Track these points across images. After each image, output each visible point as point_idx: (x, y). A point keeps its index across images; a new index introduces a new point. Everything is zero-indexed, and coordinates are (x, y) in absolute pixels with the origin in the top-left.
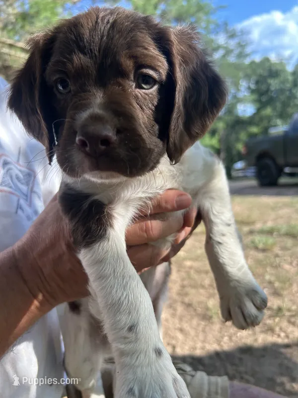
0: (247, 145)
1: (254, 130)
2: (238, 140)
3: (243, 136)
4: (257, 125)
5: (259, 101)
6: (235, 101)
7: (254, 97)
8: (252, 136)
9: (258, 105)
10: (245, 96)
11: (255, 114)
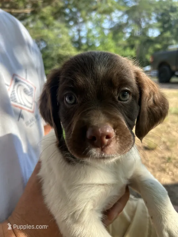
0: (153, 56)
1: (158, 46)
2: (147, 52)
3: (151, 50)
4: (160, 43)
5: (162, 27)
6: (147, 26)
7: (160, 24)
8: (157, 50)
9: (162, 30)
10: (154, 23)
11: (159, 36)
